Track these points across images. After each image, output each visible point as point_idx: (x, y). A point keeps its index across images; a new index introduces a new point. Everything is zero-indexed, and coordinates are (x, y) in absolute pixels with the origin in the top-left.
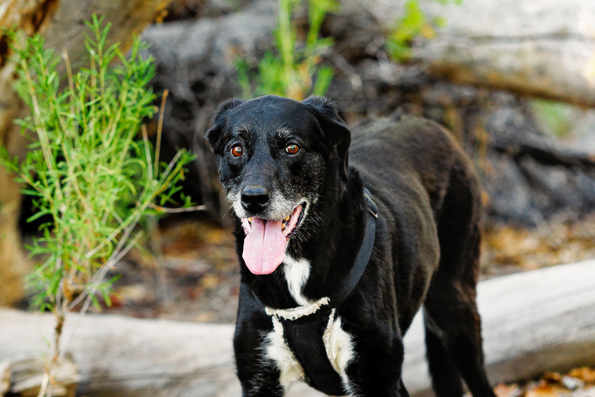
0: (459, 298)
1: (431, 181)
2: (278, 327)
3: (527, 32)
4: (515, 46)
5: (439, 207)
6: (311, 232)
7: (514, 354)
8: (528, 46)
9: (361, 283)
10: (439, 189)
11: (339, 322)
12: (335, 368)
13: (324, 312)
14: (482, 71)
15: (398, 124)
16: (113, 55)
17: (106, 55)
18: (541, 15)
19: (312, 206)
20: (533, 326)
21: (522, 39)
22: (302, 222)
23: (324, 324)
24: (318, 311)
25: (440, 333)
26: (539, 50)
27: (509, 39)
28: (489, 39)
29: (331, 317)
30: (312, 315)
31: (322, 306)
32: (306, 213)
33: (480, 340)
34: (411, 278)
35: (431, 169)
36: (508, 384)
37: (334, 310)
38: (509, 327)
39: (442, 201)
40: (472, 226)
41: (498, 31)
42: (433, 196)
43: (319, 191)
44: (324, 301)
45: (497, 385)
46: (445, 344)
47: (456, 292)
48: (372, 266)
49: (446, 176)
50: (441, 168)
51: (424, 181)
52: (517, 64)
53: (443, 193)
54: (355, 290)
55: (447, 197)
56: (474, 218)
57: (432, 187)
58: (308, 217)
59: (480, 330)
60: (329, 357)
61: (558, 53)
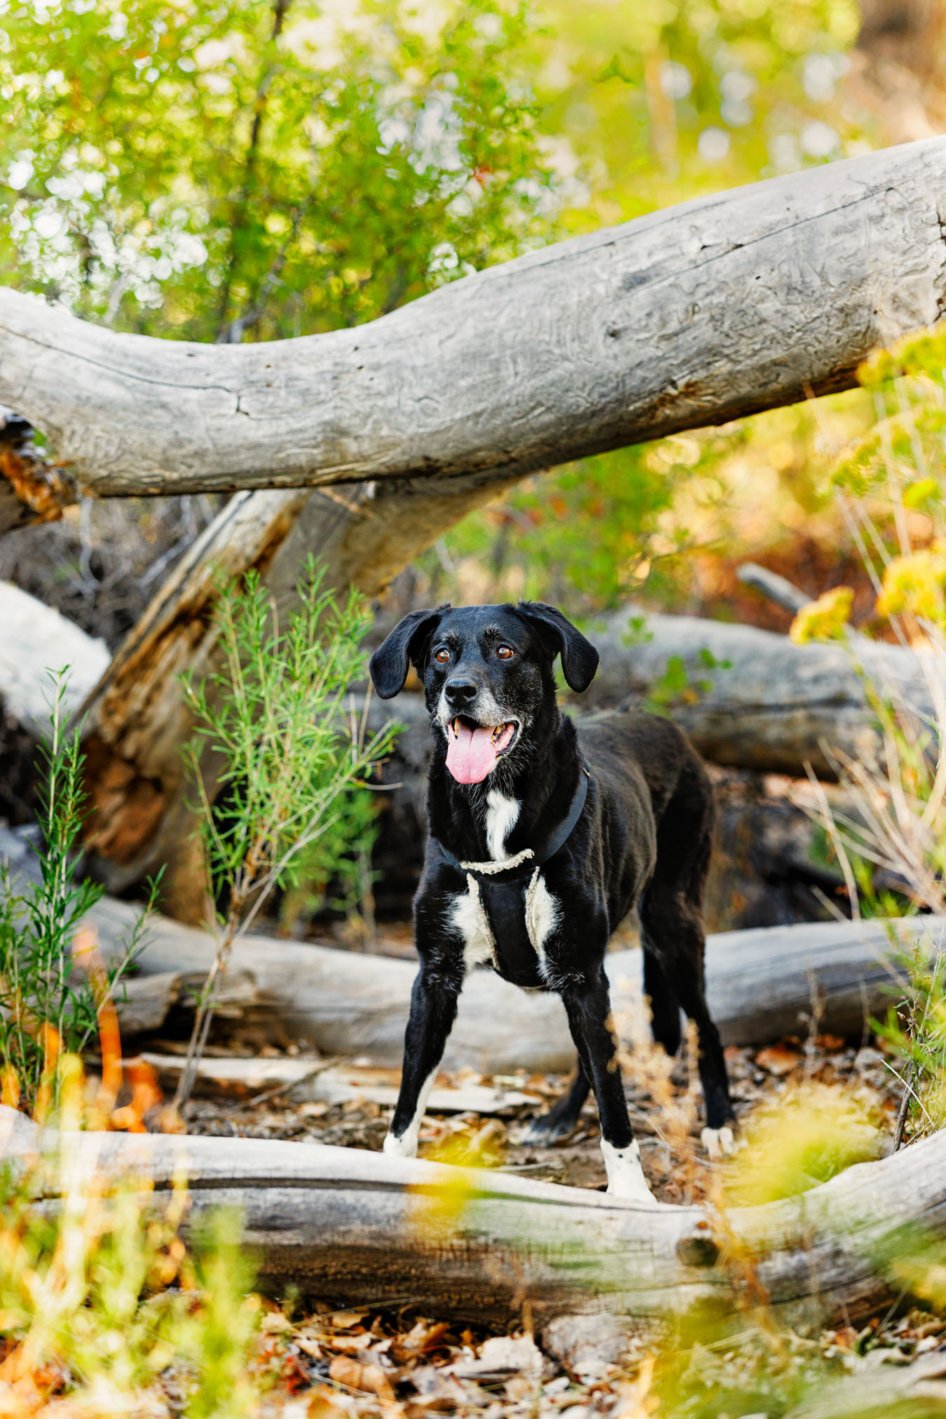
0: (682, 915)
1: (656, 778)
2: (473, 885)
3: (800, 698)
4: (786, 716)
5: (662, 811)
6: (523, 761)
7: (748, 1012)
8: (800, 714)
9: (570, 840)
10: (664, 790)
11: (542, 882)
12: (532, 942)
13: (527, 866)
14: (747, 744)
15: (625, 715)
16: (325, 603)
17: (319, 601)
18: (816, 680)
19: (525, 729)
20: (773, 983)
21: (793, 707)
22: (513, 747)
23: (526, 884)
24: (520, 865)
25: (658, 953)
26: (812, 719)
27: (779, 708)
28: (758, 708)
29: (535, 875)
30: (513, 869)
31: (526, 860)
32: (518, 736)
33: (703, 966)
34: (623, 862)
35: (657, 764)
36: (740, 1046)
37: (538, 868)
38: (747, 982)
39: (665, 804)
40: (701, 836)
41: (769, 699)
42: (656, 796)
43: (534, 712)
44: (528, 853)
45: (728, 1046)
46: (662, 967)
47: (680, 908)
48: (583, 822)
49: (675, 778)
50: (669, 767)
51: (647, 776)
52: (786, 735)
53: (668, 795)
54: (563, 846)
55: (672, 801)
56: (704, 828)
57: (657, 786)
58: (520, 743)
59: (703, 954)
60: (528, 925)
61: (832, 721)
